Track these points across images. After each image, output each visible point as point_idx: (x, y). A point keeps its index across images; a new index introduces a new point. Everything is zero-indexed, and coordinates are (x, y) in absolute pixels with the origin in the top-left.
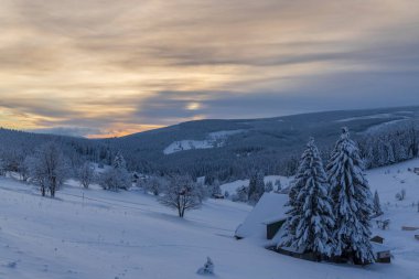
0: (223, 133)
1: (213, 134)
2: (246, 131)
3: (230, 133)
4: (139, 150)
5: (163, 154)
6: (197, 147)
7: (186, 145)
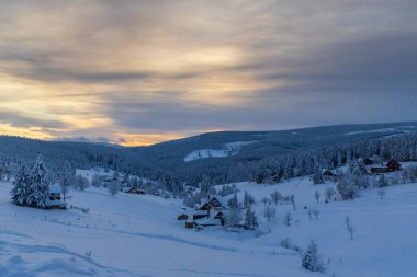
0: (239, 143)
1: (229, 145)
2: (259, 142)
3: (245, 143)
4: (162, 158)
5: (183, 161)
6: (213, 156)
7: (204, 154)
